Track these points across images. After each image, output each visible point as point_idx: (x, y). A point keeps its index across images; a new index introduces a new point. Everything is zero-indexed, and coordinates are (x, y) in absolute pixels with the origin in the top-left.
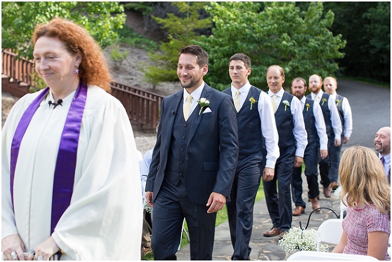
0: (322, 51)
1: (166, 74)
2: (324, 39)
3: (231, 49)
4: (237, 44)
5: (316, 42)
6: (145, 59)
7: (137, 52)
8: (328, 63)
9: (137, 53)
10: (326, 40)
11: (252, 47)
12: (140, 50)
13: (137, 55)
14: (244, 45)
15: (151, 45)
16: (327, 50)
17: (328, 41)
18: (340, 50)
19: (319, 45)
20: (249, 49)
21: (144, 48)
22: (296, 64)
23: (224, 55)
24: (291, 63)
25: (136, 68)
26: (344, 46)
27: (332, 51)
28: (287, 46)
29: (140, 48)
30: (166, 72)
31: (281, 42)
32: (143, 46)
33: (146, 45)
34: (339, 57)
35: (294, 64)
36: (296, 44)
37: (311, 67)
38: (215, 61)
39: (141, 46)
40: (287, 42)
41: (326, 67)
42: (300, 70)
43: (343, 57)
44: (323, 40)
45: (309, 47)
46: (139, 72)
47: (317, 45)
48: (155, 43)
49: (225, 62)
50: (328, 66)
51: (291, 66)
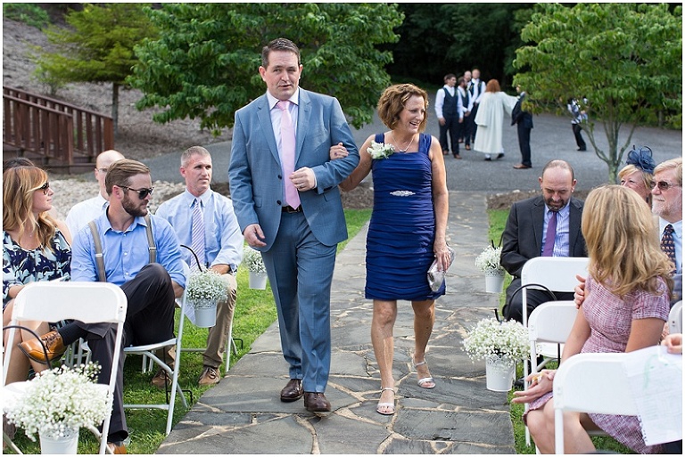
0: (370, 31)
1: (82, 69)
2: (373, 10)
3: (219, 24)
4: (230, 17)
5: (361, 16)
6: (28, 40)
7: (13, 26)
8: (377, 51)
9: (12, 30)
10: (376, 13)
11: (255, 22)
12: (18, 23)
13: (14, 33)
14: (243, 19)
15: (37, 14)
16: (378, 29)
17: (380, 14)
18: (395, 30)
19: (365, 20)
20: (251, 25)
21: (24, 21)
22: (330, 52)
23: (206, 34)
24: (321, 50)
25: (15, 57)
26: (402, 22)
27: (385, 31)
28: (316, 21)
29: (18, 20)
30: (82, 64)
31: (306, 15)
32: (22, 16)
33: (28, 15)
34: (392, 41)
35: (327, 52)
36: (328, 17)
37: (355, 57)
38: (191, 45)
39: (19, 15)
40: (315, 14)
41: (374, 57)
42: (337, 62)
43: (397, 40)
44: (372, 13)
45: (350, 24)
46: (21, 64)
47: (363, 21)
48: (45, 12)
49: (209, 46)
50: (377, 56)
51: (322, 55)
